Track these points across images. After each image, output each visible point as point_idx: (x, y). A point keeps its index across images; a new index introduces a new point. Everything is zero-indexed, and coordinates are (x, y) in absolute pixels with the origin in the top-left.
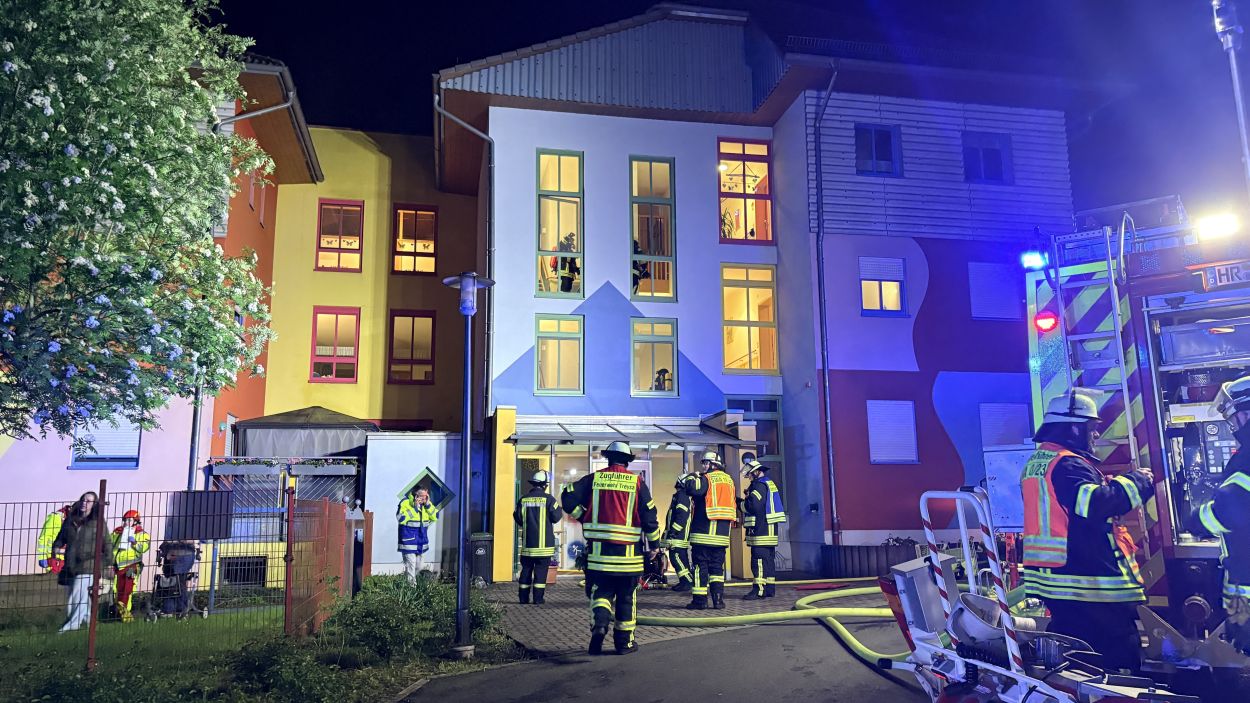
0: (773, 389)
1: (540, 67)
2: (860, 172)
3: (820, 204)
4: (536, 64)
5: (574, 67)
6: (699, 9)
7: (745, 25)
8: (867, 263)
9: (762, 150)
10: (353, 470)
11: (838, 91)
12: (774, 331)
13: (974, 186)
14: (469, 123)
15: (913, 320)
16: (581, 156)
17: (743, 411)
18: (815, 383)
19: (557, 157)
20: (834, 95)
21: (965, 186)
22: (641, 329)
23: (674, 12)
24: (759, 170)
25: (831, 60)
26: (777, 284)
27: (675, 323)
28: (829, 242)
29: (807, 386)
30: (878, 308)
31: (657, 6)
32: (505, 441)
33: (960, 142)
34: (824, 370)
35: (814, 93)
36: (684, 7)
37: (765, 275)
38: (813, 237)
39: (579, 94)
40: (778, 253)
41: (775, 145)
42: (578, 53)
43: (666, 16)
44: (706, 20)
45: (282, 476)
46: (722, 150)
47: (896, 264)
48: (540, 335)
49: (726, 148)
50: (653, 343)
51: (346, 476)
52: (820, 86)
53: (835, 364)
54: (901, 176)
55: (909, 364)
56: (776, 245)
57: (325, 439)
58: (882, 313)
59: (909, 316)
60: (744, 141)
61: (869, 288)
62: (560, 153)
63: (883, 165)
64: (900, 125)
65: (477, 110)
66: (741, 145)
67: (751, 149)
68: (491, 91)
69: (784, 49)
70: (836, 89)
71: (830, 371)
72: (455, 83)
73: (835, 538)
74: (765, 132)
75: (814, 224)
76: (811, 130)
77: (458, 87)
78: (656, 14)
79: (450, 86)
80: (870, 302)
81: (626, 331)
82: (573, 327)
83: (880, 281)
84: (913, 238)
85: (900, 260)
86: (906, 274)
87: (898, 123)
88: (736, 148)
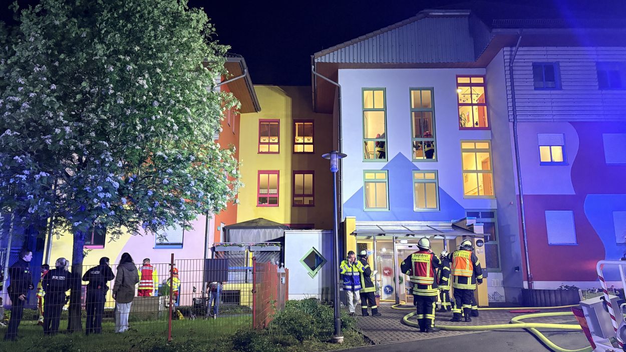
0: (493, 206)
1: (363, 47)
2: (536, 89)
3: (514, 106)
4: (361, 46)
5: (380, 46)
6: (444, 11)
7: (469, 16)
8: (541, 137)
9: (480, 80)
10: (279, 249)
11: (523, 46)
12: (491, 175)
13: (604, 92)
14: (329, 78)
15: (571, 166)
16: (385, 90)
17: (476, 218)
18: (515, 202)
19: (372, 91)
20: (520, 49)
21: (600, 92)
22: (418, 176)
23: (430, 14)
24: (480, 91)
25: (518, 31)
26: (492, 150)
27: (436, 172)
28: (519, 127)
29: (510, 204)
30: (550, 160)
31: (422, 11)
32: (351, 234)
33: (595, 68)
34: (520, 195)
35: (509, 49)
36: (436, 11)
37: (486, 146)
38: (511, 124)
39: (383, 60)
40: (492, 135)
41: (487, 77)
42: (382, 39)
43: (427, 16)
44: (448, 16)
45: (246, 251)
46: (459, 82)
47: (559, 137)
48: (367, 181)
49: (461, 80)
50: (425, 183)
51: (276, 251)
52: (512, 45)
53: (527, 192)
54: (561, 89)
55: (569, 190)
56: (490, 129)
57: (265, 233)
58: (552, 163)
59: (569, 165)
60: (470, 77)
61: (545, 152)
62: (374, 90)
63: (550, 84)
64: (559, 62)
65: (332, 71)
66: (469, 78)
67: (475, 80)
68: (339, 61)
69: (491, 26)
70: (520, 46)
71: (524, 196)
72: (321, 59)
73: (530, 285)
74: (482, 71)
75: (511, 117)
76: (507, 68)
77: (323, 61)
78: (421, 15)
79: (319, 61)
80: (545, 159)
81: (410, 178)
82: (382, 176)
83: (550, 146)
84: (569, 122)
85: (562, 134)
86: (565, 142)
87: (558, 60)
88: (466, 80)
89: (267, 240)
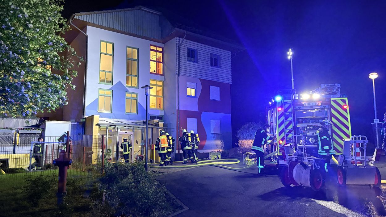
0: (162, 114)
1: (104, 17)
2: (188, 60)
3: (179, 67)
4: (103, 16)
5: (114, 19)
6: (149, 9)
7: (160, 16)
8: (188, 83)
9: (161, 50)
11: (187, 39)
12: (162, 99)
13: (212, 67)
14: (78, 28)
15: (198, 99)
16: (113, 44)
17: (158, 119)
18: (176, 113)
19: (106, 43)
20: (185, 40)
21: (210, 67)
22: (128, 95)
23: (142, 9)
24: (160, 55)
25: (185, 31)
26: (164, 86)
27: (137, 94)
28: (180, 77)
29: (173, 113)
30: (190, 95)
31: (139, 6)
32: (96, 125)
33: (210, 56)
34: (178, 110)
35: (179, 38)
36: (145, 8)
37: (161, 83)
38: (177, 76)
39: (115, 27)
40: (165, 79)
41: (164, 49)
42: (115, 15)
43: (140, 9)
44: (150, 12)
46: (151, 48)
47: (194, 85)
48: (100, 95)
49: (152, 48)
50: (131, 99)
51: (37, 134)
52: (181, 37)
53: (180, 109)
54: (197, 62)
55: (196, 109)
56: (164, 76)
58: (191, 96)
59: (197, 98)
60: (156, 47)
61: (189, 90)
62: (107, 42)
63: (193, 59)
64: (197, 50)
65: (83, 26)
66: (155, 47)
67: (158, 49)
68: (88, 21)
69: (174, 27)
70: (185, 39)
71: (180, 110)
72: (79, 17)
73: (179, 152)
74: (162, 45)
75: (177, 72)
76: (177, 48)
77: (80, 19)
78: (137, 8)
79: (77, 18)
80: (189, 94)
81: (124, 95)
82: (109, 93)
83: (191, 88)
84: (199, 79)
85: (196, 84)
86: (197, 87)
87: (197, 49)
88: (154, 48)
89: (24, 126)
